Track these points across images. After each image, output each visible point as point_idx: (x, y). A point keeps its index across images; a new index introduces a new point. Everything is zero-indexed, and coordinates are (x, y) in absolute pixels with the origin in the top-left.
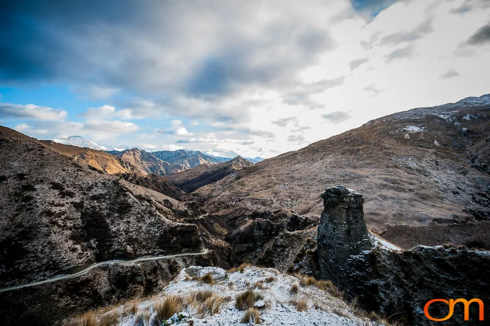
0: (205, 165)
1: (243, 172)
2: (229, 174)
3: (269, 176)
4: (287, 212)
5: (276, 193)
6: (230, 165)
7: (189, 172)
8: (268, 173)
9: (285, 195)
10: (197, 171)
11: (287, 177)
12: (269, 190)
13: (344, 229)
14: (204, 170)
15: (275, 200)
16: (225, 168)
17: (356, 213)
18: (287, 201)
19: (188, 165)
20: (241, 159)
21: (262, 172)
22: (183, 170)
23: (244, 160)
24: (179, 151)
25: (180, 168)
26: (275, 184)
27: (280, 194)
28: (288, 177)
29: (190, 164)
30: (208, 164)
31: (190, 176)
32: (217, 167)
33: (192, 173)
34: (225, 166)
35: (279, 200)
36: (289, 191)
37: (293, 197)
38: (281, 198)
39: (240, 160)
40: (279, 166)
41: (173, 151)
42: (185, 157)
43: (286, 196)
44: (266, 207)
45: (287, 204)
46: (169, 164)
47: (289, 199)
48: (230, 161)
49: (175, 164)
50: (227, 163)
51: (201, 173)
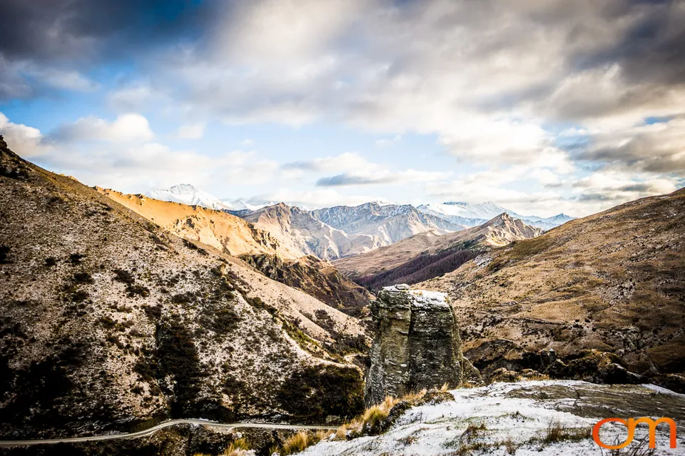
0: (424, 237)
1: (507, 253)
2: (473, 257)
3: (578, 264)
4: (600, 359)
5: (593, 310)
6: (481, 236)
7: (386, 252)
8: (577, 256)
9: (620, 316)
10: (404, 249)
11: (630, 268)
12: (574, 299)
13: (401, 378)
14: (419, 247)
15: (588, 328)
16: (468, 244)
17: (431, 346)
18: (625, 332)
19: (387, 238)
20: (511, 220)
21: (561, 252)
22: (375, 247)
23: (518, 222)
24: (366, 207)
25: (368, 243)
26: (593, 285)
27: (608, 311)
28: (633, 268)
29: (390, 234)
30: (429, 235)
31: (390, 261)
32: (451, 241)
33: (392, 254)
34: (470, 237)
35: (601, 327)
36: (633, 305)
37: (644, 323)
38: (608, 322)
39: (508, 224)
40: (607, 237)
41: (356, 205)
42: (380, 218)
43: (625, 318)
44: (562, 343)
45: (625, 341)
46: (345, 235)
47: (632, 328)
48: (482, 227)
49: (359, 234)
50: (474, 230)
51: (413, 256)
